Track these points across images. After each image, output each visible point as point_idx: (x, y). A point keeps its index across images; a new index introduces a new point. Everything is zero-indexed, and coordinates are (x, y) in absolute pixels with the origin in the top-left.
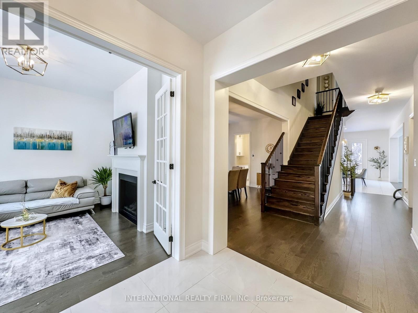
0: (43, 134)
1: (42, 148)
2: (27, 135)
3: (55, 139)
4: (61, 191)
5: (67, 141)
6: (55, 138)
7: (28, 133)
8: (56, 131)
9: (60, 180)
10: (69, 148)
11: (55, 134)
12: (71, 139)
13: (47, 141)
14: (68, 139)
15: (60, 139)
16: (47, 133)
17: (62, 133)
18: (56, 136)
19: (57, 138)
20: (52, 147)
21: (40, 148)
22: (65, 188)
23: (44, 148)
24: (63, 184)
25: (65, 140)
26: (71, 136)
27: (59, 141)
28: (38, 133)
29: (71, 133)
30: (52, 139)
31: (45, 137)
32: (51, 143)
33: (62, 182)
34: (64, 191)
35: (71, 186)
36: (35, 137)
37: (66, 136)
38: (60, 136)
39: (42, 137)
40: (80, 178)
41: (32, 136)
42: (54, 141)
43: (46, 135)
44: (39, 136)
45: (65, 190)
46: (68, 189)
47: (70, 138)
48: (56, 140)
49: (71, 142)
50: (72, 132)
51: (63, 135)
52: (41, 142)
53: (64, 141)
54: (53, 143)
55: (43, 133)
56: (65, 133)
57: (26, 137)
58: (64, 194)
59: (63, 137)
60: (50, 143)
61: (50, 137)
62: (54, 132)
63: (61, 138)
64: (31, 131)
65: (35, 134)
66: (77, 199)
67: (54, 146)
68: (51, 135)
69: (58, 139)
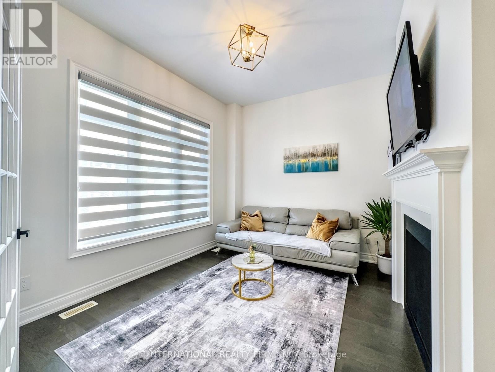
0: (307, 153)
1: (306, 170)
2: (293, 156)
3: (318, 157)
4: (316, 230)
5: (332, 158)
6: (318, 155)
7: (294, 153)
8: (320, 146)
9: (319, 213)
10: (335, 168)
11: (318, 150)
12: (337, 155)
13: (311, 160)
14: (333, 155)
15: (323, 156)
16: (310, 150)
17: (326, 147)
18: (320, 153)
19: (320, 155)
20: (316, 168)
21: (304, 171)
22: (321, 226)
23: (308, 170)
24: (321, 219)
25: (329, 157)
26: (337, 149)
27: (323, 159)
28: (302, 152)
29: (336, 145)
30: (315, 157)
31: (309, 155)
32: (315, 163)
33: (320, 216)
34: (319, 231)
35: (328, 225)
36: (300, 157)
37: (330, 150)
38: (323, 151)
39: (305, 156)
40: (347, 214)
41: (297, 156)
42: (317, 160)
43: (309, 153)
44: (303, 155)
45: (321, 230)
46: (323, 229)
47: (335, 153)
48: (320, 158)
49: (337, 159)
50: (338, 144)
51: (327, 149)
52: (305, 163)
53: (328, 159)
54: (317, 162)
55: (307, 151)
56: (329, 147)
57: (293, 158)
58: (319, 234)
59: (327, 153)
60: (313, 163)
61: (313, 155)
62: (318, 147)
63: (325, 155)
64: (297, 150)
65: (300, 154)
66: (329, 248)
67: (317, 166)
68: (314, 152)
69: (322, 156)
